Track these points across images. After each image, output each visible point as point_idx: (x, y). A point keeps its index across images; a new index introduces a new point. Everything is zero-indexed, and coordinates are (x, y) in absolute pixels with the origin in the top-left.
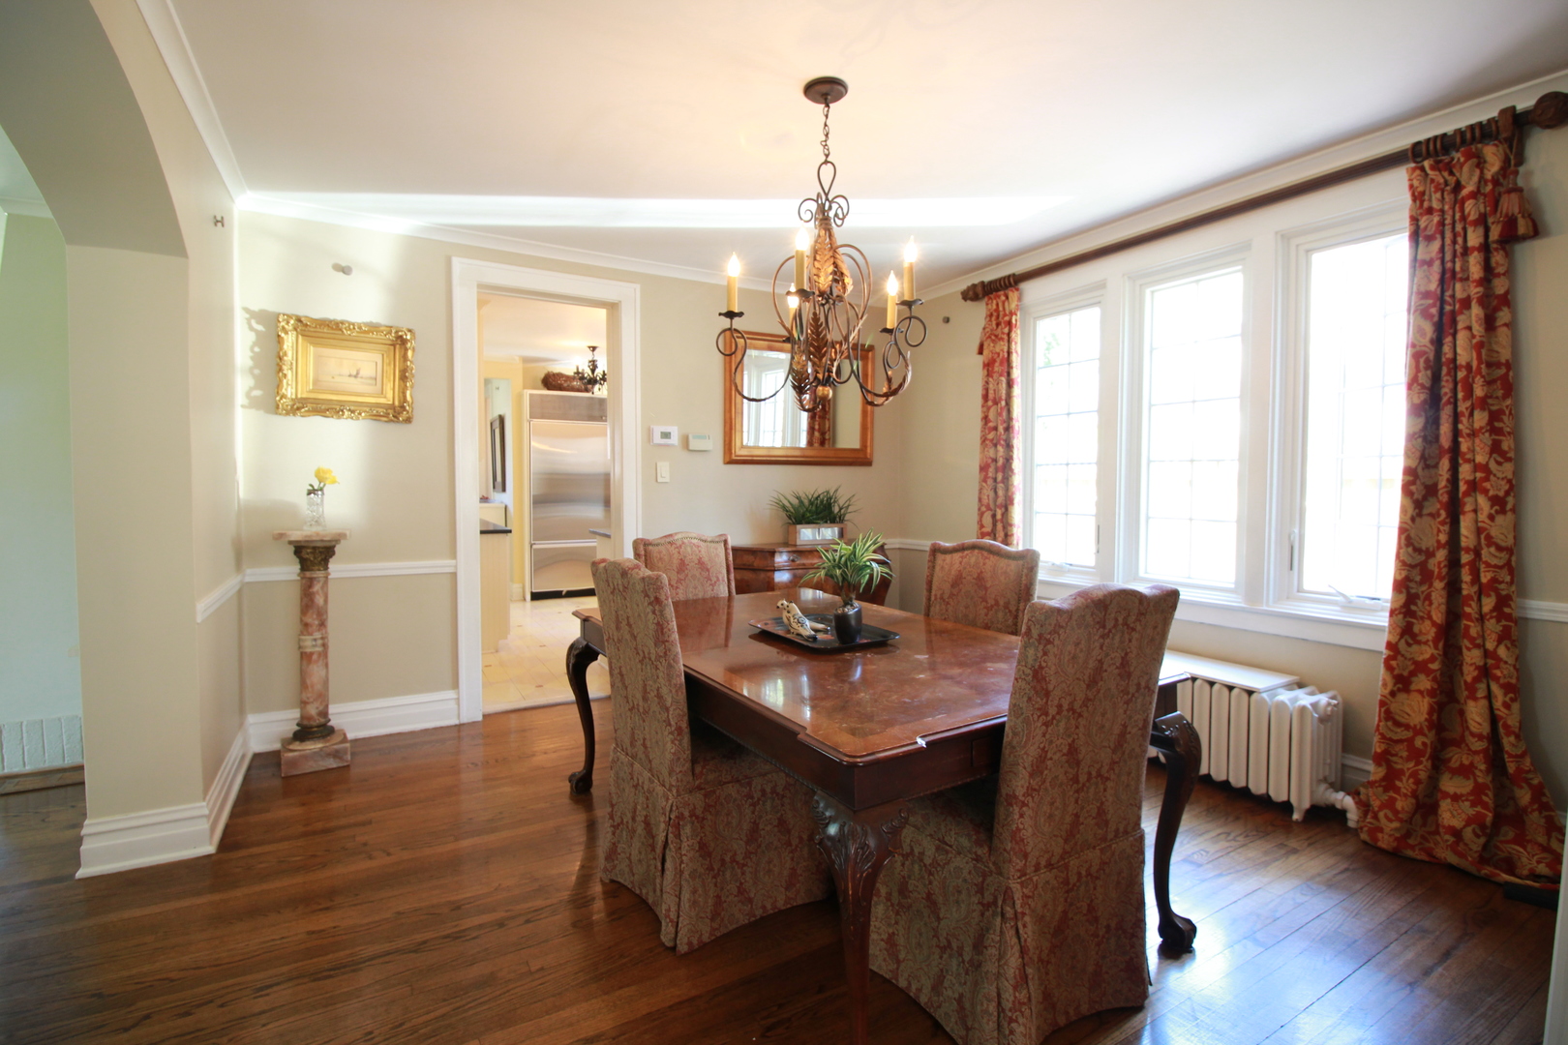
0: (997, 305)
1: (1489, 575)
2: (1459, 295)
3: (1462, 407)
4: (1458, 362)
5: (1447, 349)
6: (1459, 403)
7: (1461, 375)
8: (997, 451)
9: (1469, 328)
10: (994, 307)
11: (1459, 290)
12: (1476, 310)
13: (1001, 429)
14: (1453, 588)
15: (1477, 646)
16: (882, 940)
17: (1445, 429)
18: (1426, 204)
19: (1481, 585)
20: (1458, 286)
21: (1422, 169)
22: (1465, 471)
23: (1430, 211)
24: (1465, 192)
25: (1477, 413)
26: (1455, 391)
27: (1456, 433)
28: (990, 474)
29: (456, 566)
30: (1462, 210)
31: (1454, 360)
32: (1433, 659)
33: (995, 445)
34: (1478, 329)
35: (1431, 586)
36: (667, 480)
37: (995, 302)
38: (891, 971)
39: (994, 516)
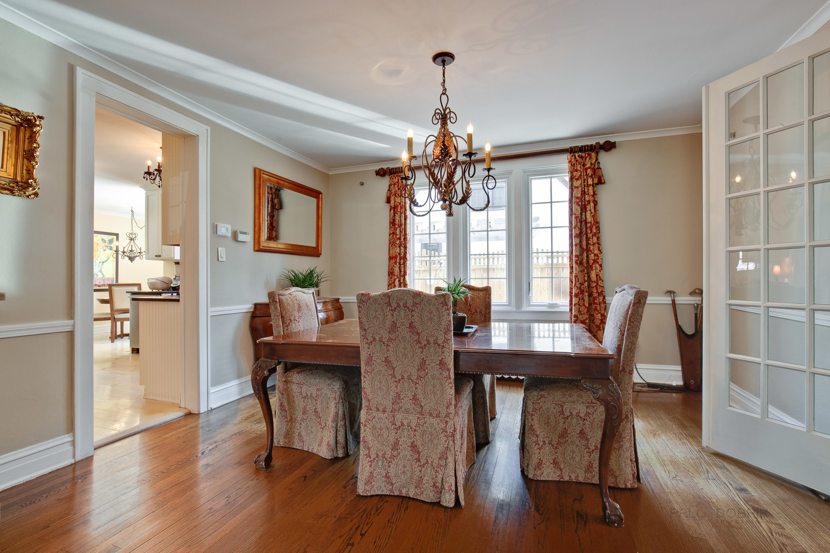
0: (398, 180)
1: (601, 290)
2: (587, 199)
3: (590, 235)
4: (587, 221)
5: (584, 216)
6: (588, 234)
7: (589, 225)
8: (400, 250)
9: (590, 210)
10: (397, 181)
11: (587, 198)
12: (592, 204)
13: (402, 238)
14: (590, 295)
15: (599, 313)
16: (551, 464)
17: (584, 243)
18: (575, 168)
19: (598, 293)
20: (586, 196)
21: (575, 156)
22: (592, 256)
23: (576, 170)
24: (587, 166)
25: (594, 237)
26: (586, 230)
27: (588, 244)
28: (398, 261)
29: (74, 326)
30: (586, 172)
31: (586, 220)
32: (586, 319)
33: (400, 247)
34: (593, 211)
35: (583, 295)
36: (224, 259)
37: (397, 178)
38: (558, 476)
39: (399, 281)
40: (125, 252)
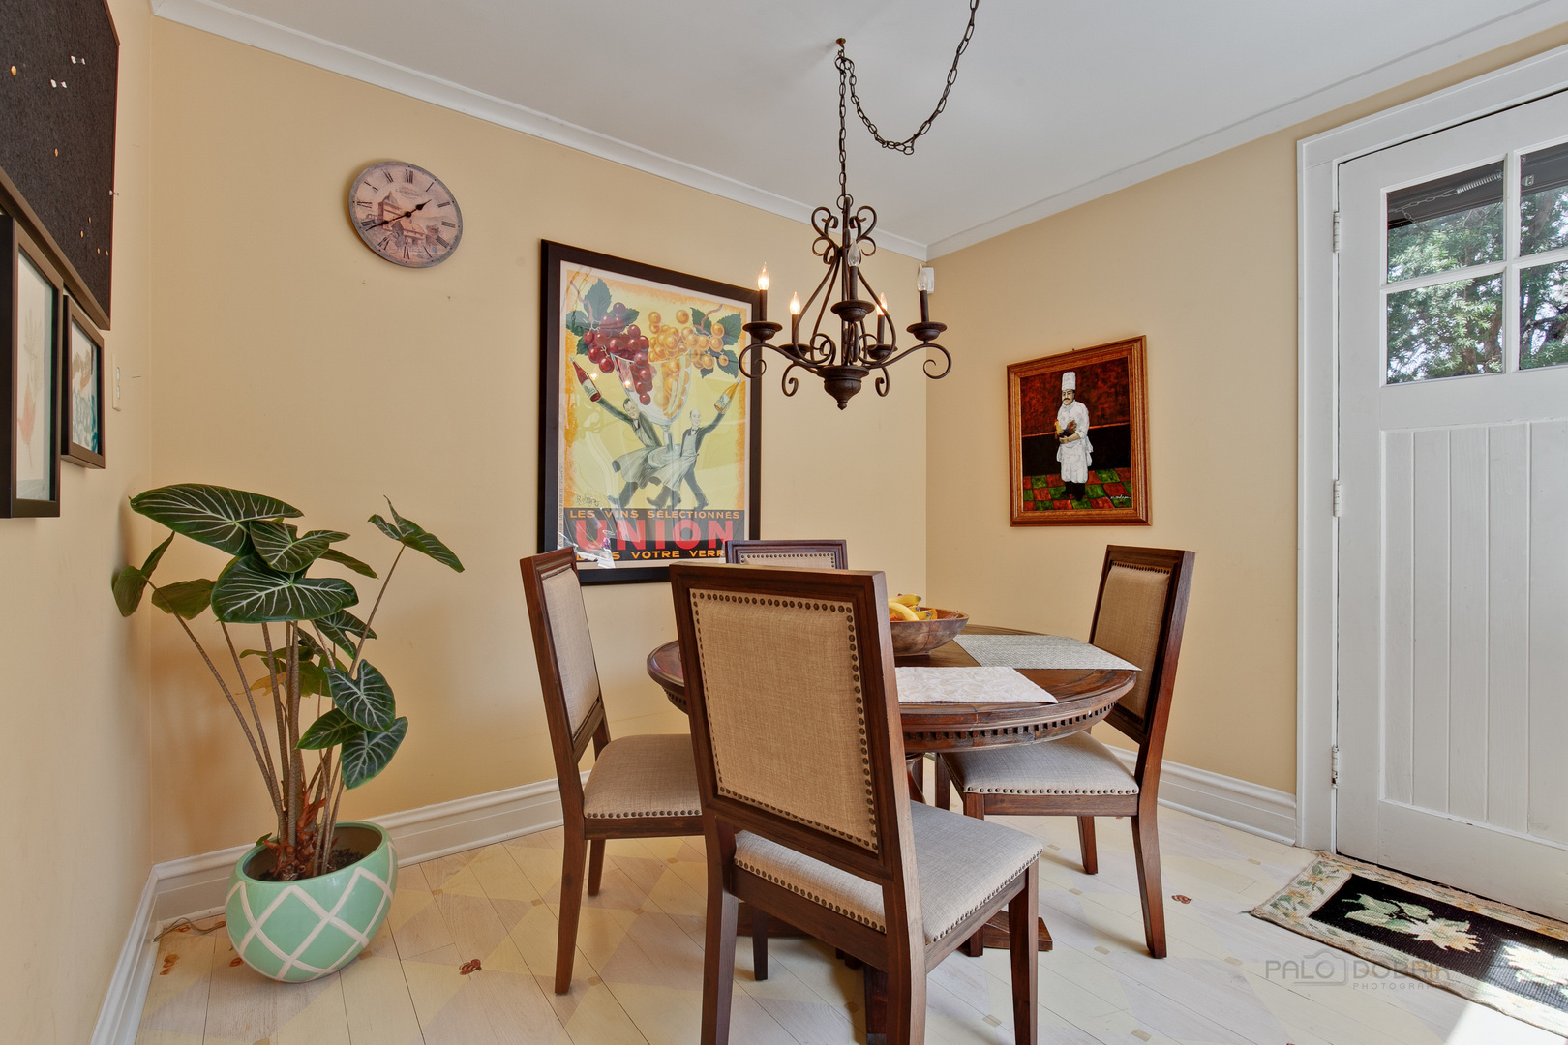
40: (803, 348)
